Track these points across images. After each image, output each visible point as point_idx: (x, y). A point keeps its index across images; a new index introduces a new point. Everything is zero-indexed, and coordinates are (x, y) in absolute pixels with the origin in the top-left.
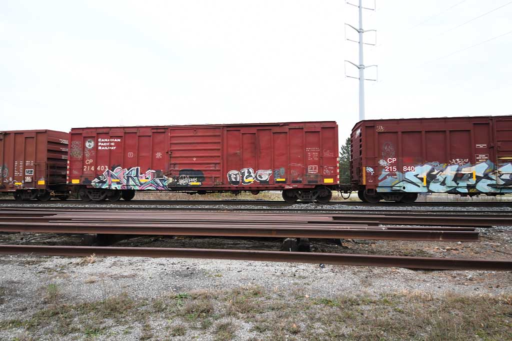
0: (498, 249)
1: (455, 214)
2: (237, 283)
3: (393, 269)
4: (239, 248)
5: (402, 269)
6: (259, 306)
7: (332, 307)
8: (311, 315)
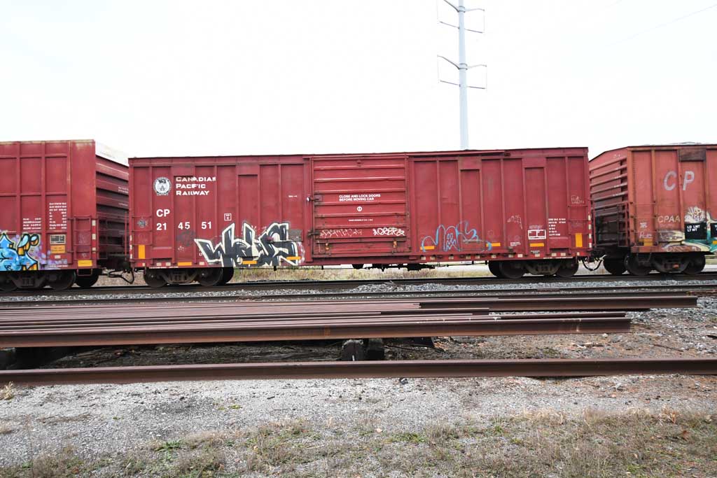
0: (659, 342)
1: (599, 292)
2: (266, 418)
3: (510, 379)
4: (269, 361)
5: (523, 378)
6: (302, 452)
7: (417, 444)
8: (385, 460)
